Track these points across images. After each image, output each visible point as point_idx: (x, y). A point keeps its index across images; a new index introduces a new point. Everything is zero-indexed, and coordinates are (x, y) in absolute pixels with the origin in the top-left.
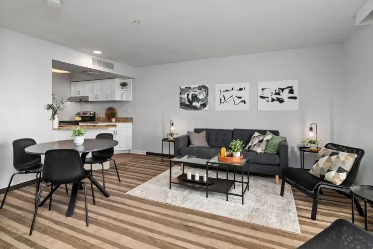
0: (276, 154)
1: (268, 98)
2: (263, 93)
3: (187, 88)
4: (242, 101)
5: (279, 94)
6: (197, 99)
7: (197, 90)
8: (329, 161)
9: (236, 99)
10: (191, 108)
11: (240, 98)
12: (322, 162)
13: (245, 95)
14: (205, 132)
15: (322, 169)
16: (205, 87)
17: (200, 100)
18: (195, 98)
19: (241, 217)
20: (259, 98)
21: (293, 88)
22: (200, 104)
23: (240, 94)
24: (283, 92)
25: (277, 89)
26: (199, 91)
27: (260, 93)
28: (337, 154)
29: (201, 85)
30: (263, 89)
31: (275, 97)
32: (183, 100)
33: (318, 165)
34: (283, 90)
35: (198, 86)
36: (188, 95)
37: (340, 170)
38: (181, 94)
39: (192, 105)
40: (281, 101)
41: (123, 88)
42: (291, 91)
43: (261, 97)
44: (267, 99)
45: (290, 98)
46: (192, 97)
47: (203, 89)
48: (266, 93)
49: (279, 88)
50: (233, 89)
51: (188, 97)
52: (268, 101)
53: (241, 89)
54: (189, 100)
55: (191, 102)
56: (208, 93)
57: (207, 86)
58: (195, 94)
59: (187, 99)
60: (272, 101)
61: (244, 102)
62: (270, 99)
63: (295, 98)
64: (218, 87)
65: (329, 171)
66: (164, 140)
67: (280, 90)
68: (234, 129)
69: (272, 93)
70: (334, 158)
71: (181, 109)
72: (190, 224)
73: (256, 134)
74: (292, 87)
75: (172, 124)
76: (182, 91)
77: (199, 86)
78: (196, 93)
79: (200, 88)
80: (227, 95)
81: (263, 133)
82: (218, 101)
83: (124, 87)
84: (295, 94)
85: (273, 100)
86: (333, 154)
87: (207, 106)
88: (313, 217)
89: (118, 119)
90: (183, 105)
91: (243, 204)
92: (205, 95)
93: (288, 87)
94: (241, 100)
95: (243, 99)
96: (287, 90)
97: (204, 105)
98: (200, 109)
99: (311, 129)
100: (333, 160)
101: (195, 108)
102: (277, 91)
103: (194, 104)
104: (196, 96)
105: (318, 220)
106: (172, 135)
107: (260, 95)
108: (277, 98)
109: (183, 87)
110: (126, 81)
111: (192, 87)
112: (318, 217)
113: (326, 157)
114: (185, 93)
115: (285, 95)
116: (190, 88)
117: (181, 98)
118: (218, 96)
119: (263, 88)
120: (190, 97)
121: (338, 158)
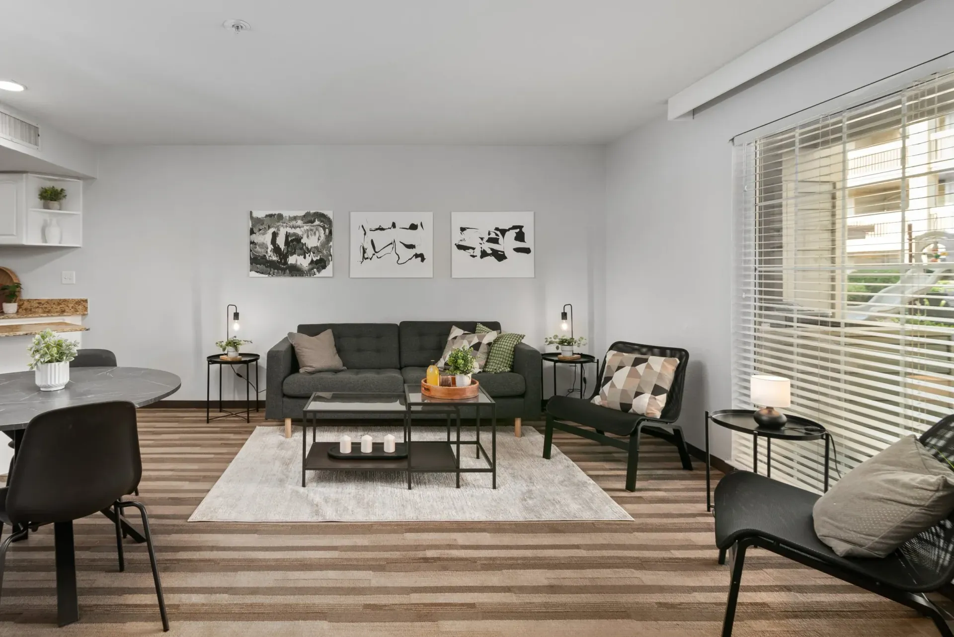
0: (510, 372)
1: (474, 249)
2: (463, 237)
3: (271, 216)
4: (417, 256)
5: (495, 241)
6: (302, 249)
7: (300, 222)
8: (633, 375)
9: (401, 249)
10: (284, 270)
11: (411, 247)
12: (620, 379)
13: (423, 240)
14: (329, 331)
15: (624, 392)
16: (322, 217)
17: (309, 251)
18: (295, 244)
19: (516, 514)
20: (455, 248)
21: (523, 230)
22: (309, 259)
23: (410, 237)
24: (503, 236)
25: (492, 230)
26: (306, 227)
27: (457, 238)
28: (646, 360)
29: (312, 212)
30: (463, 229)
31: (488, 247)
32: (258, 249)
33: (613, 386)
34: (503, 232)
35: (302, 213)
36: (275, 235)
37: (657, 391)
38: (252, 232)
39: (286, 263)
40: (500, 256)
41: (46, 207)
42: (520, 237)
43: (460, 247)
44: (471, 251)
45: (518, 250)
46: (287, 243)
47: (317, 222)
48: (470, 239)
49: (497, 229)
50: (394, 225)
51: (274, 241)
52: (473, 256)
53: (413, 227)
54: (277, 249)
55: (283, 256)
56: (330, 232)
57: (329, 214)
58: (295, 234)
59: (270, 247)
60: (482, 257)
61: (421, 257)
62: (478, 253)
63: (527, 251)
64: (358, 218)
65: (638, 394)
66: (212, 360)
67: (498, 233)
68: (403, 323)
69: (482, 239)
70: (641, 368)
71: (253, 274)
72: (430, 554)
73: (456, 332)
74: (521, 227)
75: (236, 316)
76: (257, 226)
77: (308, 214)
78: (298, 231)
79: (309, 218)
80: (381, 239)
81: (470, 327)
82: (357, 255)
83: (55, 204)
84: (528, 243)
85: (484, 254)
86: (637, 362)
87: (330, 267)
88: (630, 487)
89: (26, 305)
90: (258, 262)
91: (494, 487)
92: (323, 237)
93: (514, 227)
94: (412, 252)
95: (417, 251)
96: (512, 234)
97: (320, 264)
98: (309, 273)
99: (564, 316)
100: (641, 374)
101: (295, 271)
102: (493, 235)
103: (292, 260)
104: (298, 239)
105: (640, 490)
106: (234, 344)
107: (457, 243)
108: (492, 249)
109: (260, 214)
110: (58, 186)
111: (286, 214)
112: (638, 485)
113: (627, 370)
114: (266, 230)
115: (508, 244)
116: (280, 217)
117: (252, 243)
118: (358, 240)
119: (464, 226)
120: (281, 242)
121: (649, 367)
